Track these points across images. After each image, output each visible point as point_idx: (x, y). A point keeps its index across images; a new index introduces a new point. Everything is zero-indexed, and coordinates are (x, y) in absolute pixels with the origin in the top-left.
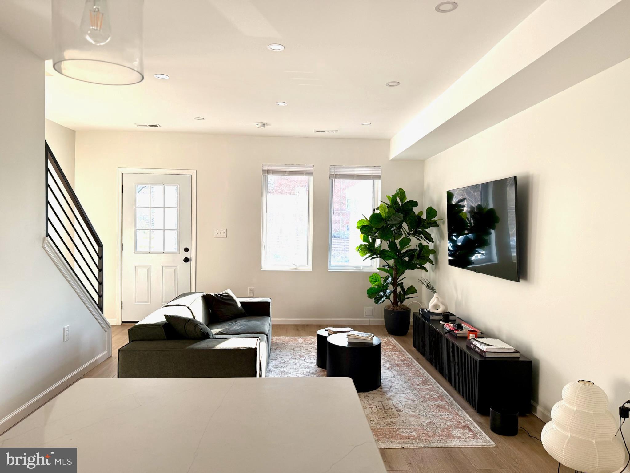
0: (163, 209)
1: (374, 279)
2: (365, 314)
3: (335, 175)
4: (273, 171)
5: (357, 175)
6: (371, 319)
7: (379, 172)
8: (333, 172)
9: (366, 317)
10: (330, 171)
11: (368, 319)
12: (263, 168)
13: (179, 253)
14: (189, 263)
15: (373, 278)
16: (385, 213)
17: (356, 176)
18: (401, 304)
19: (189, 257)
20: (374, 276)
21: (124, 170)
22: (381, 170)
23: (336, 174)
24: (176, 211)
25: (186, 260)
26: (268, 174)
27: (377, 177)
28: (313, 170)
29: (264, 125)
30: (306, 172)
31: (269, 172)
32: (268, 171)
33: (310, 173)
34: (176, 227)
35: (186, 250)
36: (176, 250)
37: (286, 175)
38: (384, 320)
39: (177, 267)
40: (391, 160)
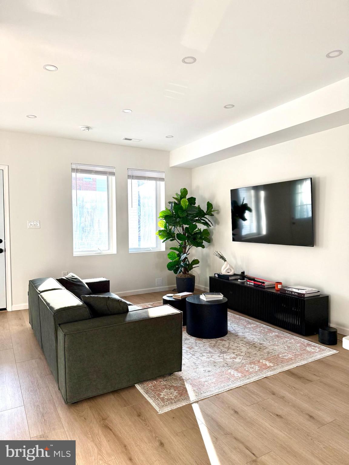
1: (171, 256)
2: (156, 284)
3: (132, 176)
4: (81, 170)
5: (148, 177)
6: (161, 287)
7: (163, 176)
8: (130, 174)
9: (157, 286)
10: (128, 172)
12: (71, 167)
14: (3, 253)
16: (185, 206)
18: (188, 273)
19: (3, 248)
20: (171, 254)
22: (164, 174)
26: (76, 172)
27: (162, 179)
28: (115, 171)
29: (88, 128)
30: (109, 172)
32: (76, 169)
33: (111, 174)
37: (93, 173)
40: (172, 167)
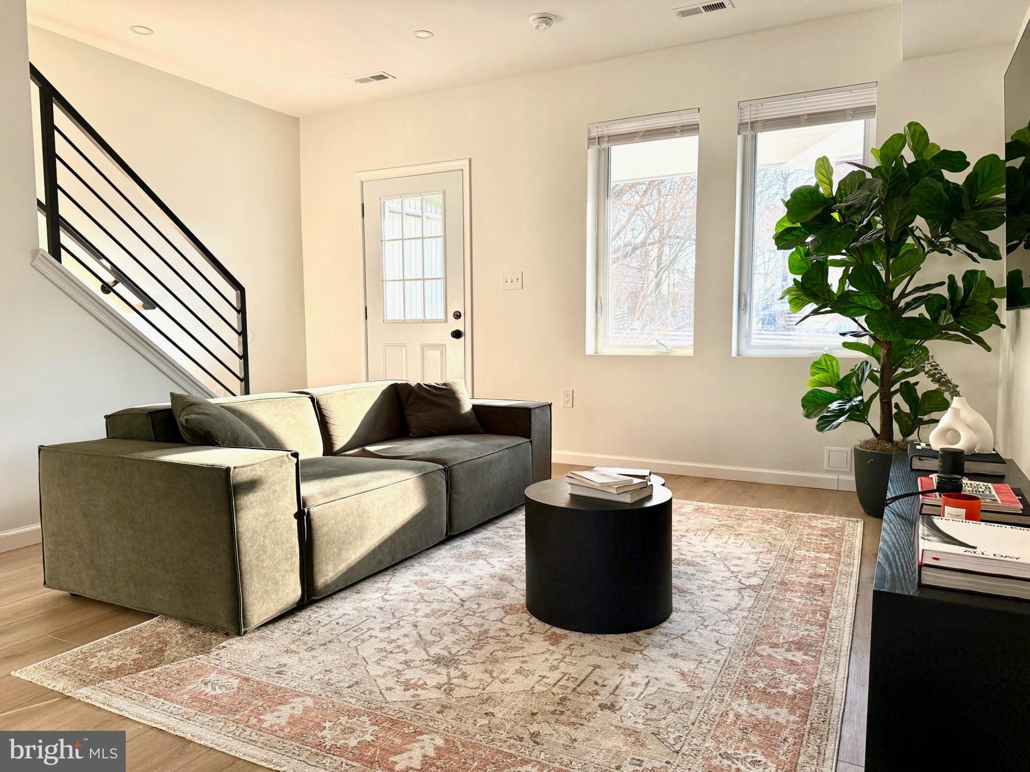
0: (421, 240)
3: (752, 123)
4: (609, 137)
5: (809, 115)
6: (843, 477)
8: (746, 117)
9: (829, 472)
10: (742, 115)
11: (835, 477)
12: (589, 134)
13: (446, 321)
14: (462, 339)
15: (820, 367)
17: (806, 117)
18: (904, 439)
19: (462, 329)
20: (823, 362)
21: (364, 176)
22: (877, 91)
23: (752, 120)
24: (440, 241)
25: (457, 334)
26: (599, 144)
27: (866, 112)
28: (698, 119)
30: (682, 126)
31: (601, 140)
32: (599, 138)
33: (690, 129)
34: (441, 274)
35: (457, 316)
36: (442, 317)
37: (638, 140)
38: (853, 478)
39: (444, 348)
